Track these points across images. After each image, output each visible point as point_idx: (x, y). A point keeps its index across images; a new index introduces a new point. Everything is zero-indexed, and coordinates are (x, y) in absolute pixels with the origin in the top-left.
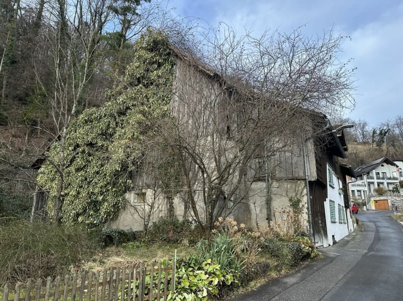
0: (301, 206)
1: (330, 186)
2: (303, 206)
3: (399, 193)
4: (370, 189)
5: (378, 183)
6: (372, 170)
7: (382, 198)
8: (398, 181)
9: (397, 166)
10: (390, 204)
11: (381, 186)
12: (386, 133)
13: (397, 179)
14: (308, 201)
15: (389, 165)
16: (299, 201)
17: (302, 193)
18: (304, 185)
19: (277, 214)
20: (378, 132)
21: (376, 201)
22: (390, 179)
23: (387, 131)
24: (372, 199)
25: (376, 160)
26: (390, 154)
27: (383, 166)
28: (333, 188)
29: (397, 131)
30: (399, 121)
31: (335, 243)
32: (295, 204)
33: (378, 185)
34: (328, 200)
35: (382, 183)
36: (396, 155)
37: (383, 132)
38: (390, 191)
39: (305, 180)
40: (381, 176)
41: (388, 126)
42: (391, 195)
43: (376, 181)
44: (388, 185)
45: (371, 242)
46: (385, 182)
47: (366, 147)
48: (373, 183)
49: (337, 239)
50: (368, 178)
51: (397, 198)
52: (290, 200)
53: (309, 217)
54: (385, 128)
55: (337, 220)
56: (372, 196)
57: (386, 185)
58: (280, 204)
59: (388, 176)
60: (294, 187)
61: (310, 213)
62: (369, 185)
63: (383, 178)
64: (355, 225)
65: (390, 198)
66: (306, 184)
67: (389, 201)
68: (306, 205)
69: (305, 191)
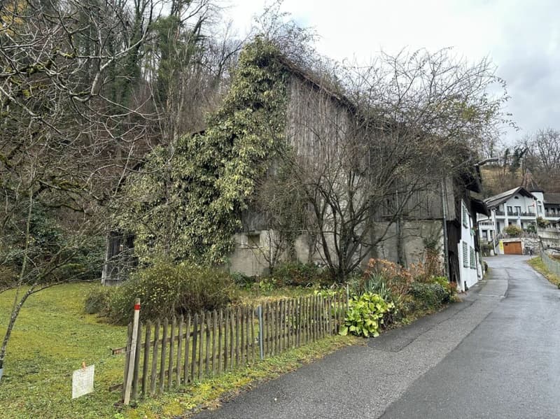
0: (437, 248)
1: (464, 225)
2: (439, 248)
3: (536, 233)
4: (498, 228)
5: (509, 220)
6: (503, 204)
7: (514, 240)
8: (535, 218)
9: (535, 199)
10: (523, 247)
11: (513, 225)
12: (522, 153)
13: (534, 215)
14: (444, 242)
15: (525, 197)
16: (435, 243)
17: (438, 233)
18: (441, 225)
19: (409, 257)
20: (512, 152)
21: (506, 244)
22: (525, 215)
23: (525, 152)
24: (501, 241)
25: (509, 190)
26: (526, 182)
27: (516, 198)
28: (466, 228)
29: (537, 151)
30: (541, 137)
31: (466, 289)
32: (430, 246)
33: (510, 223)
34: (461, 241)
35: (515, 221)
36: (534, 183)
37: (520, 153)
38: (524, 230)
39: (442, 219)
40: (514, 211)
41: (526, 144)
42: (525, 236)
43: (507, 217)
44: (522, 224)
45: (507, 288)
46: (519, 218)
47: (496, 173)
48: (503, 220)
49: (469, 286)
50: (497, 214)
51: (532, 240)
52: (425, 242)
53: (445, 260)
54: (521, 147)
55: (469, 265)
56: (501, 237)
57: (519, 222)
58: (413, 246)
59: (523, 211)
60: (429, 227)
61: (447, 255)
62: (498, 224)
63: (516, 214)
64: (484, 272)
65: (524, 239)
66: (443, 224)
67: (523, 243)
68: (443, 248)
69: (442, 231)
